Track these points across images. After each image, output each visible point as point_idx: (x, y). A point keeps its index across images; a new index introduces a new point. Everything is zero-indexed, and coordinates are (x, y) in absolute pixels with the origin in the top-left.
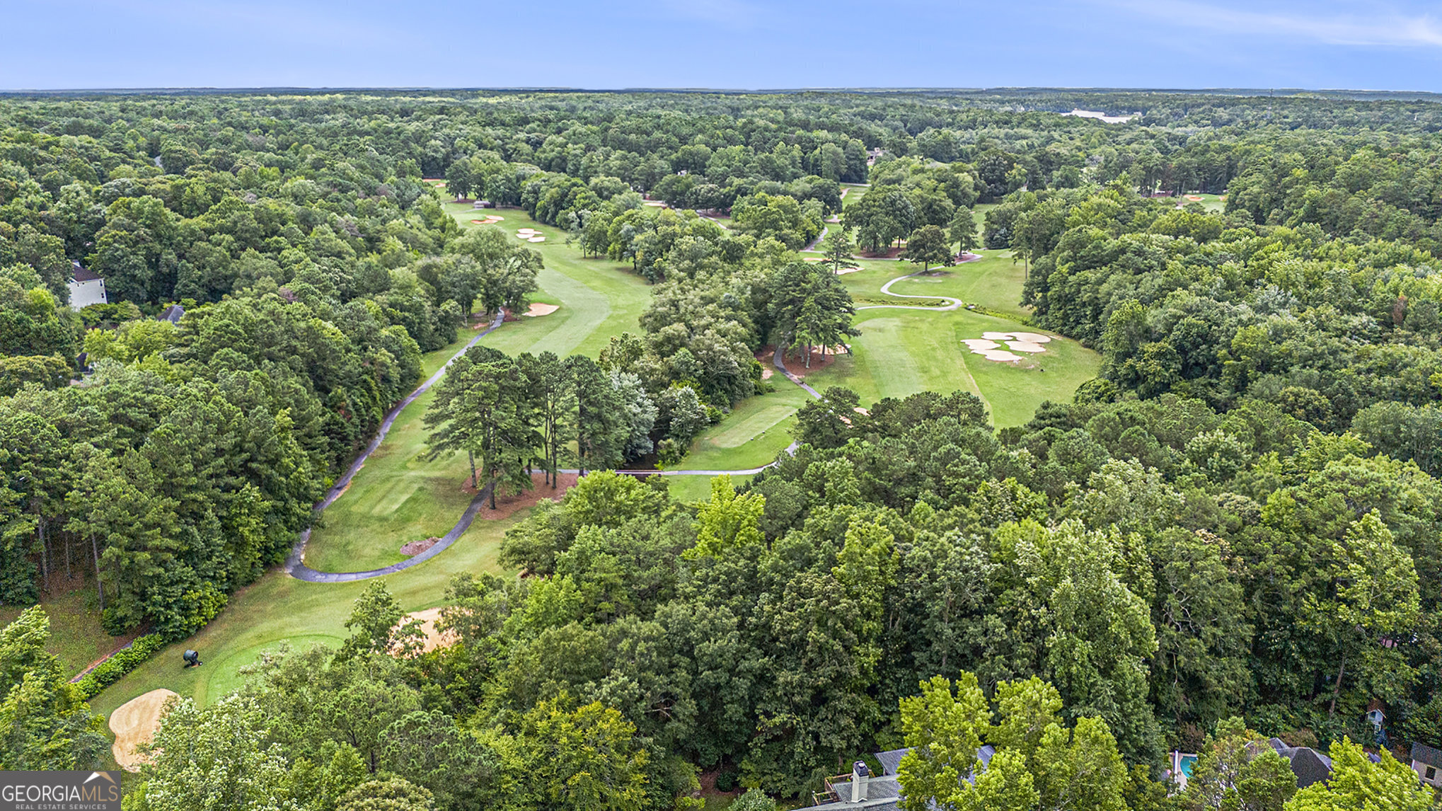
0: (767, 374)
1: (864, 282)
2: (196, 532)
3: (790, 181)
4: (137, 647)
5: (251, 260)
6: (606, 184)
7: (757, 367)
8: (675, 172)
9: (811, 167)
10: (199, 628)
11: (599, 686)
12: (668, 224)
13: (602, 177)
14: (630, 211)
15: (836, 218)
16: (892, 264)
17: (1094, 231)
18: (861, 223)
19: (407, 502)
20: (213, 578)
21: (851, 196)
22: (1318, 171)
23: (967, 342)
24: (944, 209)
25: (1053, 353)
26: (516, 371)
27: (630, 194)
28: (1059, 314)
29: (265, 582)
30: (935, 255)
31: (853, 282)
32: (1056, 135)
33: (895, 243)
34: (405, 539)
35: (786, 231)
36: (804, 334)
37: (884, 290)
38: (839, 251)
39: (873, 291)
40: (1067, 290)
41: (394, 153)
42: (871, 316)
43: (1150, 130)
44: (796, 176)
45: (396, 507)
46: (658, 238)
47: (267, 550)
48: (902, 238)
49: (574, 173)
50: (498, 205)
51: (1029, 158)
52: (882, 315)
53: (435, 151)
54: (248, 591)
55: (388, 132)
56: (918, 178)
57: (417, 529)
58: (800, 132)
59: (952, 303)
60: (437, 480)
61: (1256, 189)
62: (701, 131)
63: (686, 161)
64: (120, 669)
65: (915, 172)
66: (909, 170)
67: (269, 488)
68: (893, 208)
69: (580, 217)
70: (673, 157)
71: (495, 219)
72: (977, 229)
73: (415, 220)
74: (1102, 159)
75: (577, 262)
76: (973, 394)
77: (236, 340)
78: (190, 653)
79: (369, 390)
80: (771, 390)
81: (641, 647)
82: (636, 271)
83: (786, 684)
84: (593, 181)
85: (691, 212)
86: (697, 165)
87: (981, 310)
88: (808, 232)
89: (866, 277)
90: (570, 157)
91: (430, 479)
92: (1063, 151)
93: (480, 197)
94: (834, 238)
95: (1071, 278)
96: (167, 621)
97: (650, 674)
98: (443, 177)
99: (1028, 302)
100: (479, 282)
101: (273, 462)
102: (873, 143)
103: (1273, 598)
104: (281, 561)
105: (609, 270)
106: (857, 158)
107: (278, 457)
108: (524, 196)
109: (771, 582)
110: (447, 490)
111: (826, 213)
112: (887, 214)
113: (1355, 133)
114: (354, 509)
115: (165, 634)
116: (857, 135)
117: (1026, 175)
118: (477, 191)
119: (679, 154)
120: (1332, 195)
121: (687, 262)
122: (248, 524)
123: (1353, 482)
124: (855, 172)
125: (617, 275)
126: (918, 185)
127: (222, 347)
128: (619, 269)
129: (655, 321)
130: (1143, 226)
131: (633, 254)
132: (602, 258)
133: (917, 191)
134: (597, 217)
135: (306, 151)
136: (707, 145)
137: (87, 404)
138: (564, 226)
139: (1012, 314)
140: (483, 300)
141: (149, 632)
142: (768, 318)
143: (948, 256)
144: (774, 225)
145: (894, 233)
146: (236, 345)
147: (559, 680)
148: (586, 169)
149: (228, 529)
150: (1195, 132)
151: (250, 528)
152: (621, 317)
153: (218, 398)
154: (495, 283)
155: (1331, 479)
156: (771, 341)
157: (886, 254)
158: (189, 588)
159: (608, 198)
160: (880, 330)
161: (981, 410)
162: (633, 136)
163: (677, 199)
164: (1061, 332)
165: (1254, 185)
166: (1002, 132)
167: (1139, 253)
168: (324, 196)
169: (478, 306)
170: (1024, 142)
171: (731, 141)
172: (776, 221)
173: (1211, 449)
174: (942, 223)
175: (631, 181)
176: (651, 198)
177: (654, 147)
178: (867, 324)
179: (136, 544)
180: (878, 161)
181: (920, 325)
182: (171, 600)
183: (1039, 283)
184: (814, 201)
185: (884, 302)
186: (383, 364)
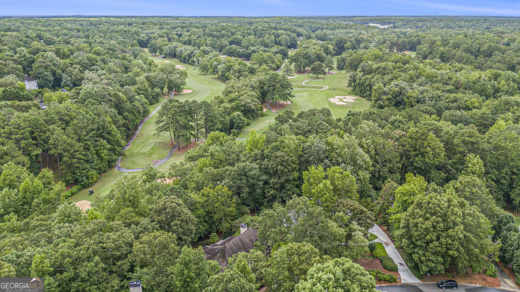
0: (265, 110)
1: (296, 81)
2: (89, 154)
3: (271, 48)
4: (75, 188)
5: (88, 74)
6: (206, 49)
7: (261, 107)
8: (230, 45)
9: (278, 43)
10: (92, 184)
11: (221, 182)
12: (229, 62)
13: (205, 47)
14: (216, 58)
15: (287, 60)
16: (306, 75)
17: (370, 62)
18: (295, 62)
19: (151, 149)
20: (95, 169)
21: (291, 53)
22: (445, 43)
23: (330, 99)
24: (323, 57)
25: (357, 102)
26: (185, 105)
27: (215, 53)
28: (359, 90)
29: (110, 172)
30: (320, 72)
31: (293, 81)
32: (362, 32)
33: (307, 68)
34: (152, 159)
35: (270, 64)
36: (277, 96)
37: (303, 84)
38: (288, 71)
39: (299, 84)
40: (361, 81)
41: (129, 38)
42: (299, 92)
43: (395, 30)
44: (273, 46)
45: (148, 150)
46: (226, 66)
47: (109, 162)
48: (309, 67)
49: (194, 46)
50: (167, 56)
51: (352, 39)
52: (302, 91)
53: (144, 38)
54: (104, 174)
55: (125, 31)
56: (314, 46)
57: (155, 156)
58: (274, 31)
59: (325, 87)
60: (160, 143)
61: (425, 49)
62: (239, 31)
63: (234, 41)
64: (70, 194)
65: (314, 44)
66: (312, 44)
67: (109, 142)
68: (306, 56)
69: (198, 60)
70: (229, 40)
71: (167, 61)
72: (334, 63)
73: (140, 61)
74: (377, 40)
75: (198, 76)
76: (328, 109)
77: (93, 96)
78: (91, 190)
79: (134, 114)
80: (267, 115)
81: (233, 173)
82: (219, 78)
83: (273, 182)
84: (202, 48)
85: (237, 58)
86: (238, 43)
87: (335, 89)
88: (277, 65)
89: (298, 79)
90: (192, 40)
91: (158, 142)
92: (365, 37)
93: (161, 54)
94: (286, 66)
95: (363, 78)
96: (82, 181)
97: (236, 180)
98: (147, 47)
99: (349, 86)
100: (166, 81)
101: (109, 133)
102: (299, 35)
103: (408, 158)
104: (114, 165)
105: (209, 78)
106: (294, 40)
107: (110, 131)
108: (177, 53)
109: (268, 156)
110: (164, 145)
111: (283, 59)
112: (304, 58)
113: (462, 30)
114: (134, 151)
115: (81, 185)
116: (294, 32)
117: (351, 45)
118: (159, 52)
119: (232, 39)
120: (448, 50)
121: (237, 74)
122: (104, 152)
123: (429, 125)
124: (293, 45)
125: (212, 80)
126: (315, 49)
127: (88, 98)
128: (212, 78)
129: (227, 93)
130: (386, 60)
131: (217, 72)
132: (206, 75)
133: (314, 51)
134: (205, 60)
135: (96, 38)
136: (241, 35)
137: (51, 114)
138: (193, 63)
139: (344, 91)
140: (168, 88)
141: (77, 185)
142: (265, 92)
143: (324, 72)
144: (265, 62)
145: (306, 65)
146: (93, 98)
147: (209, 181)
148: (198, 44)
149: (98, 154)
150: (409, 31)
151: (104, 153)
152: (215, 93)
153: (90, 113)
154: (171, 82)
155: (424, 125)
156: (266, 99)
157: (304, 72)
158: (88, 171)
159: (207, 54)
160: (302, 96)
161: (330, 113)
162: (214, 33)
163: (231, 54)
164: (360, 96)
165: (424, 47)
166: (344, 31)
167: (384, 69)
168: (108, 53)
169: (166, 90)
170: (352, 34)
171: (250, 34)
172: (266, 61)
173: (395, 121)
174: (322, 62)
175: (215, 48)
176: (222, 54)
177: (223, 36)
178: (297, 94)
179: (73, 157)
180: (301, 41)
181: (315, 94)
182: (83, 175)
183: (353, 80)
184: (279, 54)
185: (303, 88)
186: (138, 107)
